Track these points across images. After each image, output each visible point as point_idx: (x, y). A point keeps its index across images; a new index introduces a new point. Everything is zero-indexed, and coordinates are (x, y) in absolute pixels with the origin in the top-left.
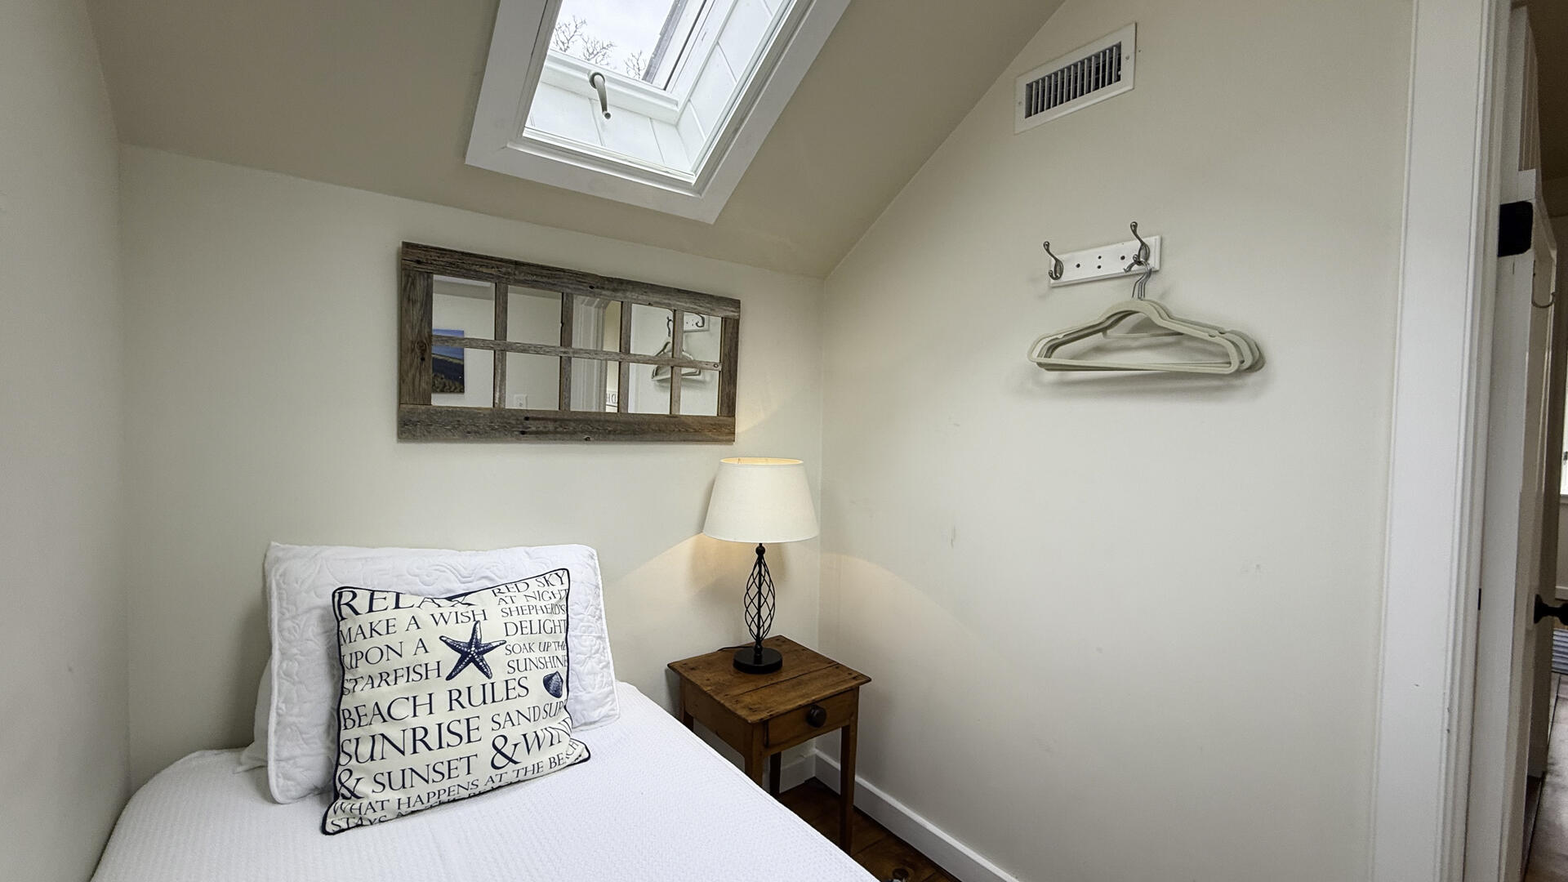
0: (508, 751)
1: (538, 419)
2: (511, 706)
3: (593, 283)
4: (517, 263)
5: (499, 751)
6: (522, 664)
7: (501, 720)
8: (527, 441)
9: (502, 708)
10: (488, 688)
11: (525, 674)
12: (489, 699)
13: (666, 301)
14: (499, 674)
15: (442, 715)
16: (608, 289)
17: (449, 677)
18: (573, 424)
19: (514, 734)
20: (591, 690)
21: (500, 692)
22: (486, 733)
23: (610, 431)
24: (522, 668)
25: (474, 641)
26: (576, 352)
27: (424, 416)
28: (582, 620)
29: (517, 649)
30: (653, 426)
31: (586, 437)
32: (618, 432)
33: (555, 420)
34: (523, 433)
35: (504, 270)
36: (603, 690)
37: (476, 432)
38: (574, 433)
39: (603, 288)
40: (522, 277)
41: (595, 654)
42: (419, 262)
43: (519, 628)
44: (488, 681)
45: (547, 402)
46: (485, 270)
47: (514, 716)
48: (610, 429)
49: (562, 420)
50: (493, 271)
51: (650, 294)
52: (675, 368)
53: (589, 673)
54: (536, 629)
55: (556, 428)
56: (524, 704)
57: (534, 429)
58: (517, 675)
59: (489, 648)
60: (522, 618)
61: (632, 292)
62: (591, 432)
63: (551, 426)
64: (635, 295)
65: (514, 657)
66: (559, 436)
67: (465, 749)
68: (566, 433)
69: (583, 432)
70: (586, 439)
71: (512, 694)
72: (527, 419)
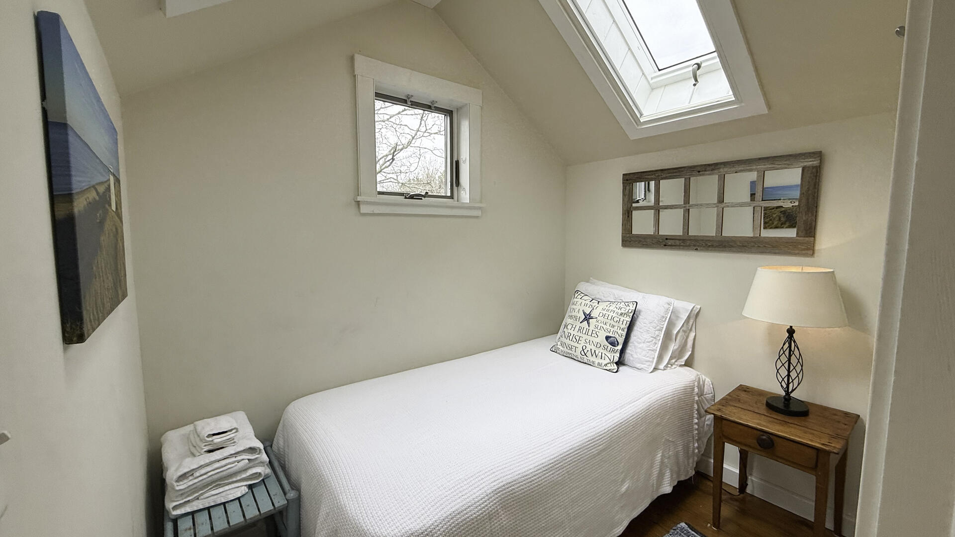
0: (586, 351)
1: (673, 239)
2: (592, 339)
3: (699, 169)
4: (662, 170)
5: (583, 350)
6: (599, 327)
7: (587, 341)
8: (666, 249)
9: (589, 338)
10: (588, 330)
11: (599, 331)
12: (586, 334)
13: (748, 168)
14: (592, 327)
15: (575, 333)
16: (709, 170)
17: (581, 323)
18: (689, 242)
19: (588, 348)
20: (638, 354)
21: (590, 333)
22: (582, 343)
23: (709, 246)
24: (599, 328)
25: (589, 314)
26: (692, 206)
27: (628, 238)
28: (645, 327)
29: (600, 322)
30: (738, 244)
31: (695, 248)
32: (715, 246)
33: (680, 240)
34: (665, 245)
35: (657, 175)
36: (644, 358)
37: (646, 245)
38: (689, 246)
39: (705, 171)
40: (664, 176)
41: (647, 342)
42: (627, 180)
43: (604, 316)
44: (588, 328)
45: (678, 231)
46: (649, 177)
47: (591, 342)
48: (709, 244)
49: (684, 240)
50: (652, 177)
51: (737, 166)
52: (755, 208)
53: (640, 348)
54: (610, 318)
55: (680, 243)
56: (596, 340)
57: (670, 244)
58: (597, 330)
59: (592, 318)
60: (607, 313)
61: (723, 168)
62: (698, 246)
63: (678, 242)
64: (726, 169)
65: (597, 323)
66: (681, 247)
67: (576, 344)
68: (686, 246)
69: (694, 246)
70: (695, 249)
71: (593, 335)
72: (667, 239)
